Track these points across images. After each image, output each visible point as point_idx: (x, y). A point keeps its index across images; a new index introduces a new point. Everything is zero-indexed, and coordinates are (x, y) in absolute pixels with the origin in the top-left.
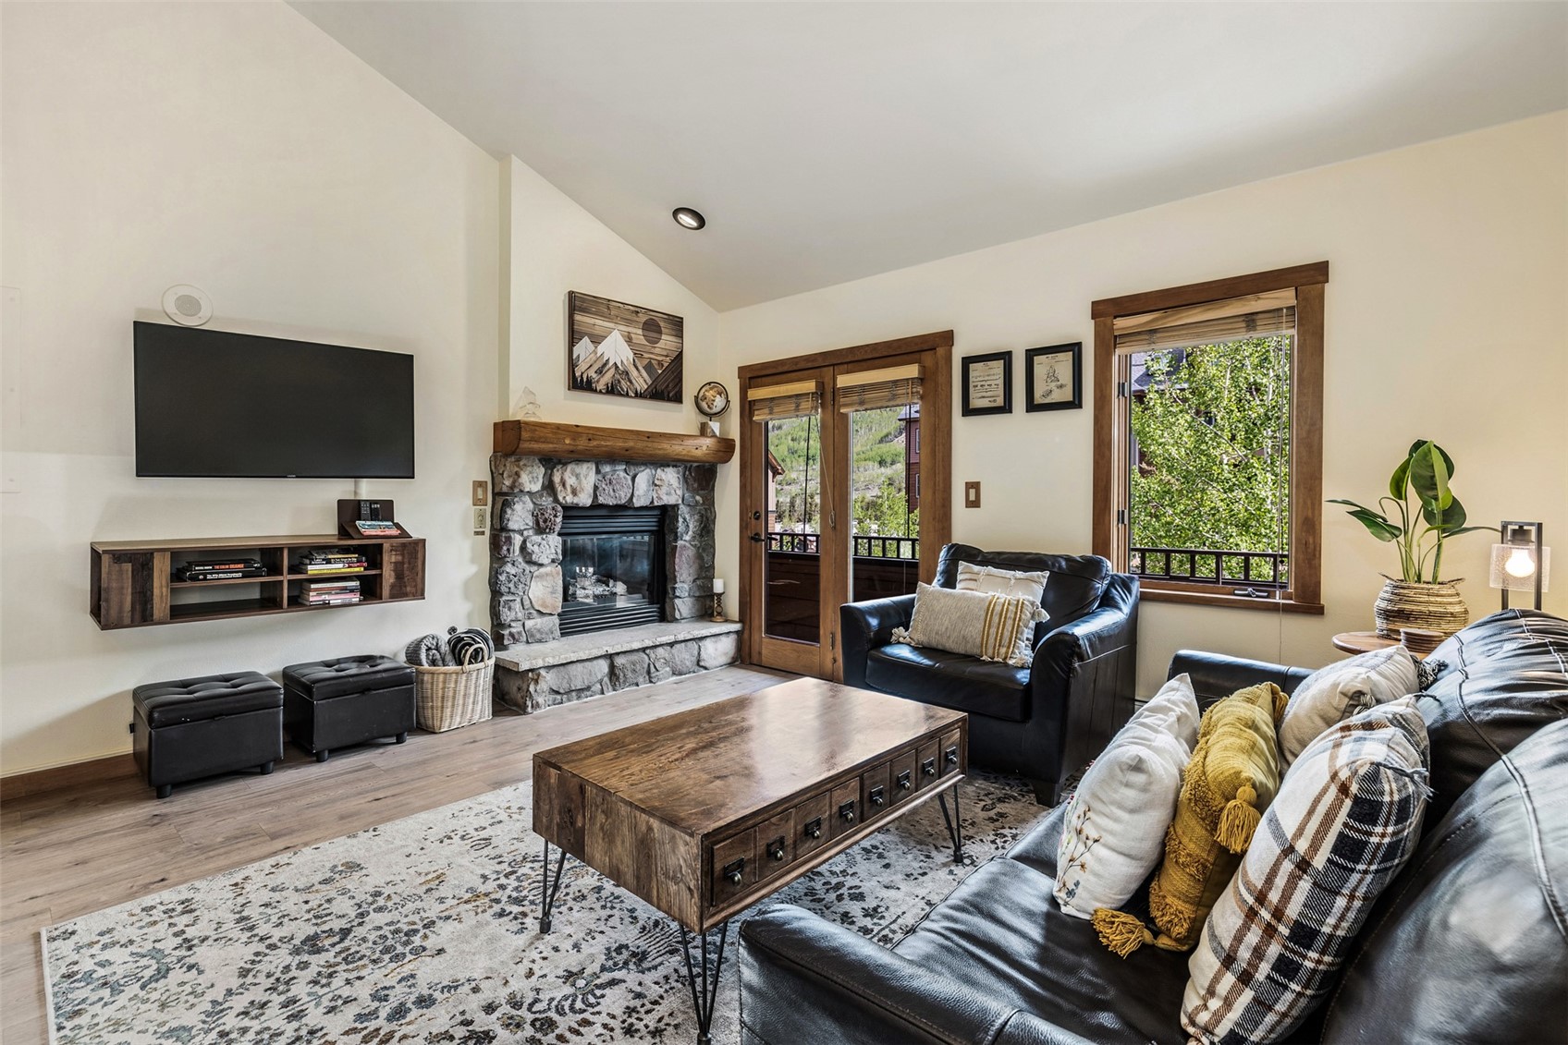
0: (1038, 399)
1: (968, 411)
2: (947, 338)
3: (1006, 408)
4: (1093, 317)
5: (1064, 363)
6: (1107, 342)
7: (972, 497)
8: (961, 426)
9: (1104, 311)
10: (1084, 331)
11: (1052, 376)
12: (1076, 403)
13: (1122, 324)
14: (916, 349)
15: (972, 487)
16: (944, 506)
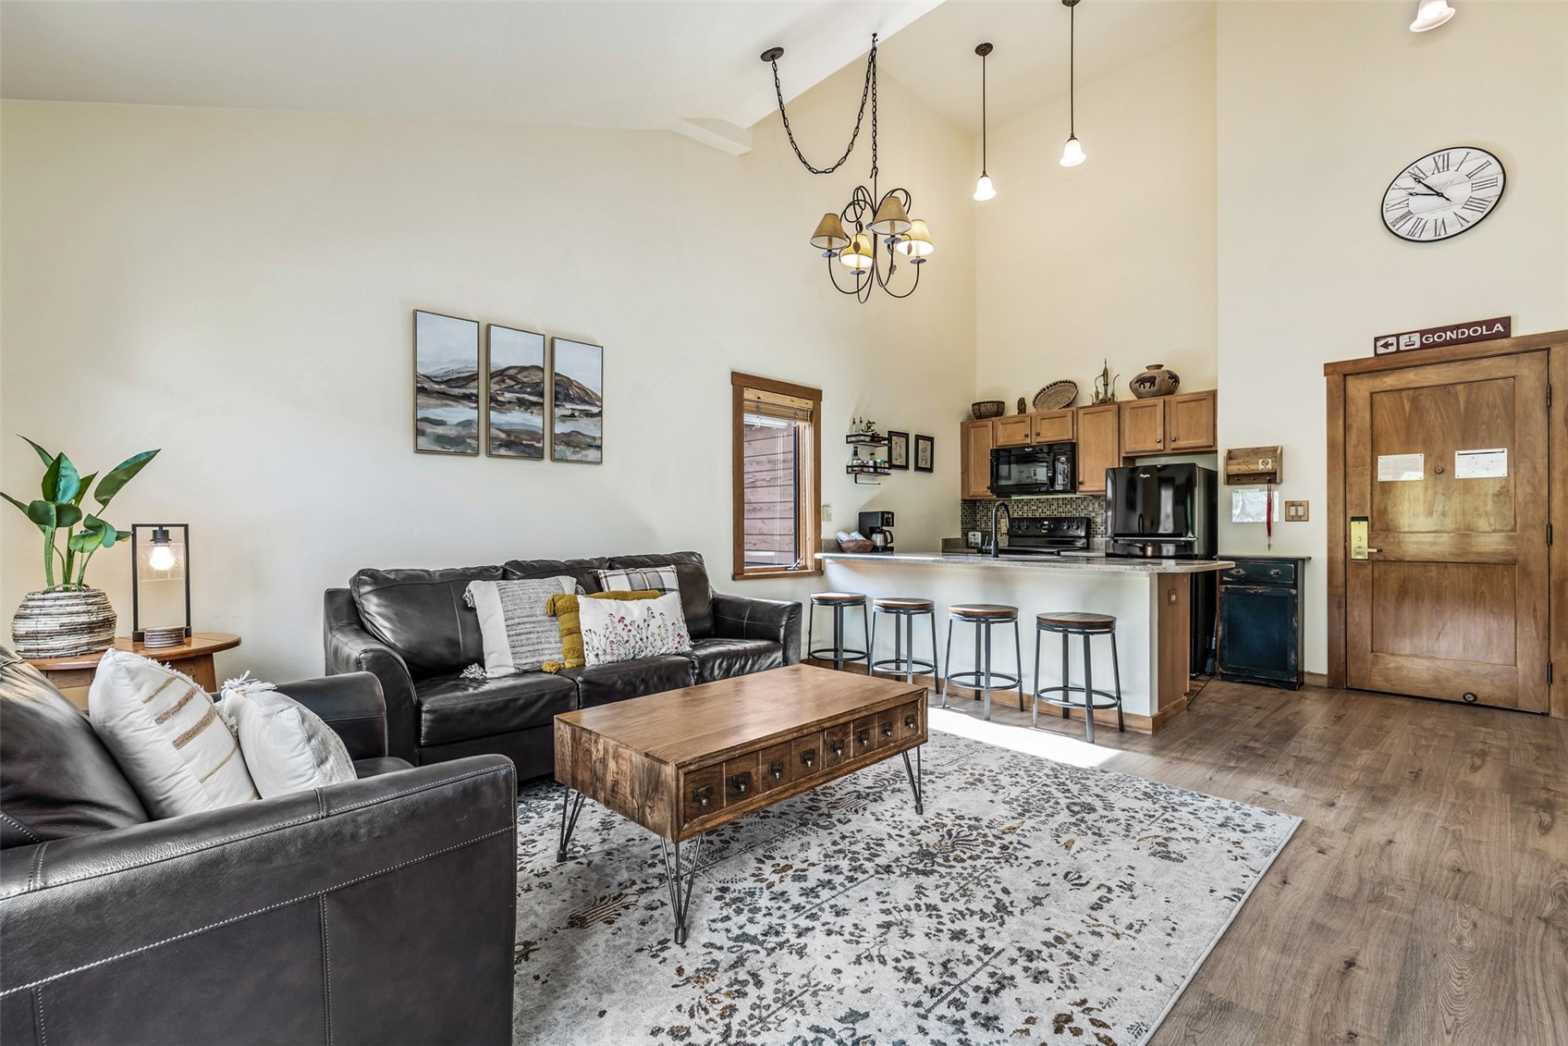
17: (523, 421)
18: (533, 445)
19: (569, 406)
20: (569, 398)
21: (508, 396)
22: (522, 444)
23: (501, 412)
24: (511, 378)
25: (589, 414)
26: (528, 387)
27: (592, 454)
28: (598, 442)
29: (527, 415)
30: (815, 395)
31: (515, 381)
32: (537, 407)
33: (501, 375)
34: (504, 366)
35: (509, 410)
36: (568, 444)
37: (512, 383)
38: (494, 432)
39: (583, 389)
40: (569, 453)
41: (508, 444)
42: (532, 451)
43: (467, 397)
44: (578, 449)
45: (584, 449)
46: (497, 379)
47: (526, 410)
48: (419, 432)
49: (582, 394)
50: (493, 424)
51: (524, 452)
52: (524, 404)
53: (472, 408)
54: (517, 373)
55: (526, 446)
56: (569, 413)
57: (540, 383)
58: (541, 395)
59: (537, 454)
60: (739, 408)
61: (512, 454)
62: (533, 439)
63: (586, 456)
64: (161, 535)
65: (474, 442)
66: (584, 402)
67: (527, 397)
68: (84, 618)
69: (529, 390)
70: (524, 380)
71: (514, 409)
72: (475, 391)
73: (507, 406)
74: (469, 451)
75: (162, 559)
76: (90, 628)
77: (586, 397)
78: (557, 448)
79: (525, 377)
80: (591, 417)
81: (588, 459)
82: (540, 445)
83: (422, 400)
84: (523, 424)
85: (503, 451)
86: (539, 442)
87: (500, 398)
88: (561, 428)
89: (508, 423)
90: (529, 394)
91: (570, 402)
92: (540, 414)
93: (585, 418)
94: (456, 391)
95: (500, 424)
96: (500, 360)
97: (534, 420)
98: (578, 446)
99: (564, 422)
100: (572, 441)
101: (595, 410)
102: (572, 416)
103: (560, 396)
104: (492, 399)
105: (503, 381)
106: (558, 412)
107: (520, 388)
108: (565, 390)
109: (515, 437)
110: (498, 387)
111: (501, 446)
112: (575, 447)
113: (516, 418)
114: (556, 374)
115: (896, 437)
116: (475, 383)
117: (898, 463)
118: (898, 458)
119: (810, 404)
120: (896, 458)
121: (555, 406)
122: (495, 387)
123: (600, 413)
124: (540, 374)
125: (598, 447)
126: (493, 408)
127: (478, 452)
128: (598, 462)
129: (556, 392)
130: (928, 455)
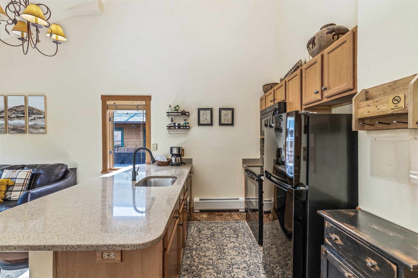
17: (18, 122)
18: (22, 129)
19: (33, 116)
20: (33, 114)
21: (13, 115)
22: (18, 129)
23: (11, 120)
24: (14, 110)
25: (40, 118)
26: (19, 112)
27: (42, 130)
28: (44, 127)
29: (20, 121)
30: (148, 98)
31: (15, 111)
32: (23, 118)
33: (11, 110)
34: (12, 107)
35: (14, 120)
36: (33, 128)
37: (14, 111)
38: (10, 126)
39: (38, 110)
40: (33, 131)
41: (14, 130)
42: (21, 131)
43: (1, 117)
44: (37, 129)
45: (39, 129)
46: (10, 111)
47: (19, 119)
49: (38, 112)
50: (9, 124)
51: (19, 131)
52: (18, 117)
53: (3, 120)
54: (16, 108)
55: (19, 130)
56: (33, 118)
57: (23, 110)
58: (24, 114)
59: (23, 132)
60: (105, 108)
61: (15, 132)
62: (22, 127)
63: (39, 131)
65: (4, 130)
66: (38, 114)
67: (19, 115)
69: (20, 113)
70: (18, 110)
71: (15, 119)
72: (3, 115)
73: (13, 118)
74: (2, 132)
77: (39, 112)
78: (30, 129)
79: (19, 109)
80: (41, 119)
81: (40, 132)
82: (24, 129)
84: (18, 123)
85: (12, 132)
86: (23, 128)
87: (11, 116)
88: (31, 123)
89: (13, 123)
90: (20, 114)
91: (34, 115)
92: (24, 120)
93: (39, 119)
95: (11, 124)
96: (10, 106)
97: (22, 122)
98: (37, 128)
99: (31, 121)
101: (42, 116)
102: (35, 119)
103: (30, 113)
104: (9, 117)
106: (30, 118)
107: (17, 113)
108: (32, 111)
109: (16, 127)
110: (10, 113)
111: (11, 130)
112: (35, 129)
113: (16, 122)
114: (29, 107)
115: (204, 111)
116: (3, 113)
117: (205, 123)
118: (204, 120)
119: (144, 103)
120: (203, 120)
121: (29, 116)
122: (9, 113)
123: (44, 117)
124: (23, 108)
125: (44, 128)
126: (8, 120)
127: (5, 132)
128: (45, 133)
129: (29, 113)
130: (227, 117)
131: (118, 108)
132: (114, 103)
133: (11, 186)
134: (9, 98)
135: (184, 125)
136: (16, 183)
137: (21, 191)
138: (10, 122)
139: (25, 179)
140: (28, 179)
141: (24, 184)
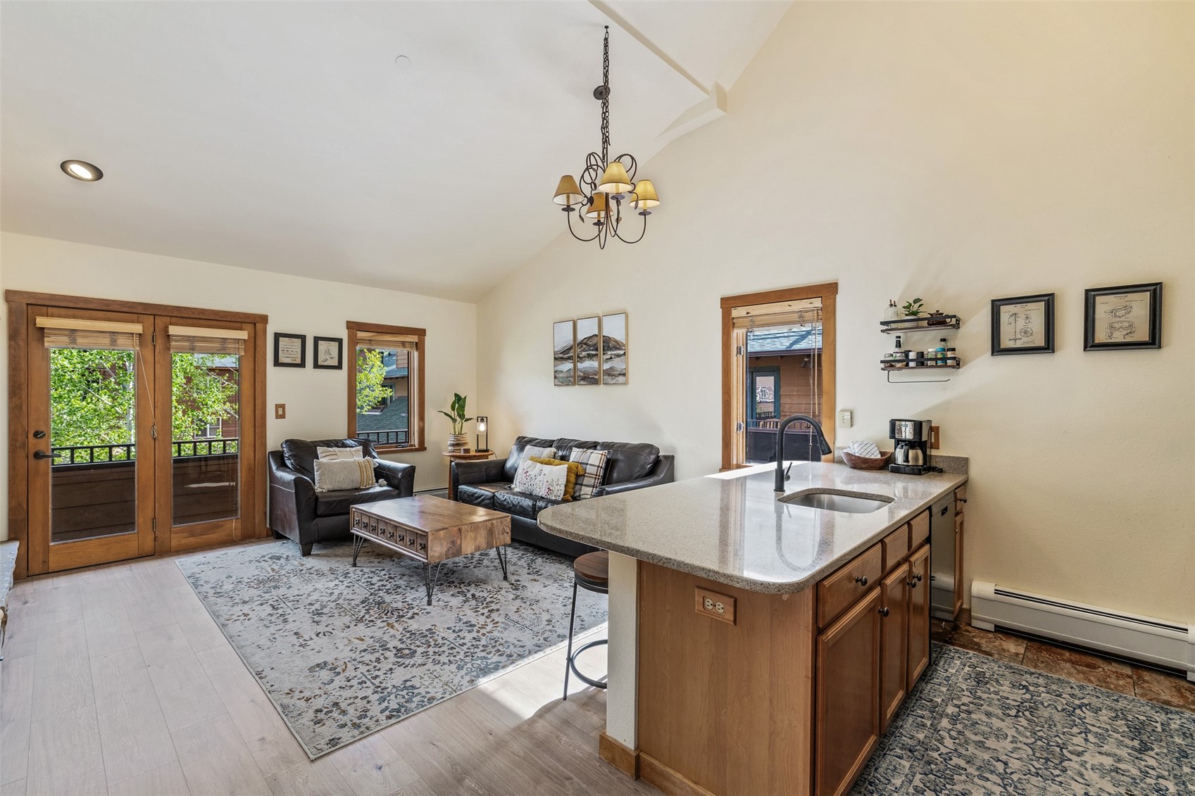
0: (320, 363)
1: (277, 363)
2: (264, 319)
3: (302, 365)
4: (347, 328)
5: (334, 347)
6: (353, 341)
7: (280, 412)
8: (272, 372)
9: (353, 326)
10: (343, 334)
11: (328, 352)
12: (339, 367)
13: (361, 335)
14: (239, 320)
15: (280, 407)
16: (262, 418)
17: (589, 365)
18: (594, 377)
19: (609, 353)
20: (610, 349)
21: (584, 353)
22: (589, 377)
23: (581, 362)
25: (618, 356)
26: (591, 347)
27: (621, 379)
28: (624, 372)
29: (592, 362)
30: (828, 290)
31: (586, 345)
32: (596, 357)
33: (581, 343)
34: (583, 339)
35: (584, 361)
36: (609, 375)
38: (579, 373)
39: (616, 342)
40: (609, 379)
41: (584, 379)
42: (593, 381)
43: (569, 358)
44: (614, 377)
45: (616, 376)
46: (579, 346)
47: (591, 359)
48: (555, 377)
49: (615, 344)
50: (579, 369)
51: (590, 381)
52: (590, 356)
53: (571, 363)
54: (587, 341)
55: (591, 378)
56: (609, 357)
57: (597, 343)
58: (597, 350)
59: (596, 382)
61: (585, 383)
62: (594, 374)
63: (618, 380)
64: (482, 420)
65: (572, 379)
66: (617, 349)
67: (591, 352)
68: (452, 442)
70: (590, 343)
71: (586, 360)
72: (571, 355)
73: (584, 358)
74: (570, 384)
75: (482, 427)
76: (453, 445)
77: (618, 346)
78: (605, 378)
80: (620, 357)
81: (619, 382)
82: (596, 377)
83: (557, 362)
84: (590, 367)
85: (582, 382)
86: (596, 375)
87: (581, 356)
88: (606, 366)
89: (584, 367)
90: (592, 350)
92: (597, 360)
93: (617, 358)
94: (566, 356)
95: (581, 368)
96: (580, 337)
97: (595, 364)
98: (614, 375)
99: (606, 362)
100: (610, 373)
101: (622, 352)
102: (611, 358)
103: (605, 349)
104: (578, 357)
105: (582, 346)
106: (605, 357)
107: (588, 348)
108: (610, 345)
109: (587, 374)
111: (581, 379)
112: (612, 376)
113: (587, 364)
114: (604, 336)
115: (1019, 305)
116: (572, 351)
117: (1019, 344)
118: (1018, 336)
119: (817, 303)
120: (1013, 337)
121: (604, 354)
122: (579, 350)
123: (625, 353)
124: (596, 338)
125: (624, 375)
126: (578, 361)
127: (574, 384)
128: (625, 383)
129: (604, 346)
130: (1123, 319)
131: (757, 323)
132: (748, 313)
133: (581, 476)
134: (579, 323)
135: (939, 356)
136: (587, 471)
137: (594, 487)
138: (580, 366)
139: (599, 466)
140: (601, 467)
141: (596, 475)
